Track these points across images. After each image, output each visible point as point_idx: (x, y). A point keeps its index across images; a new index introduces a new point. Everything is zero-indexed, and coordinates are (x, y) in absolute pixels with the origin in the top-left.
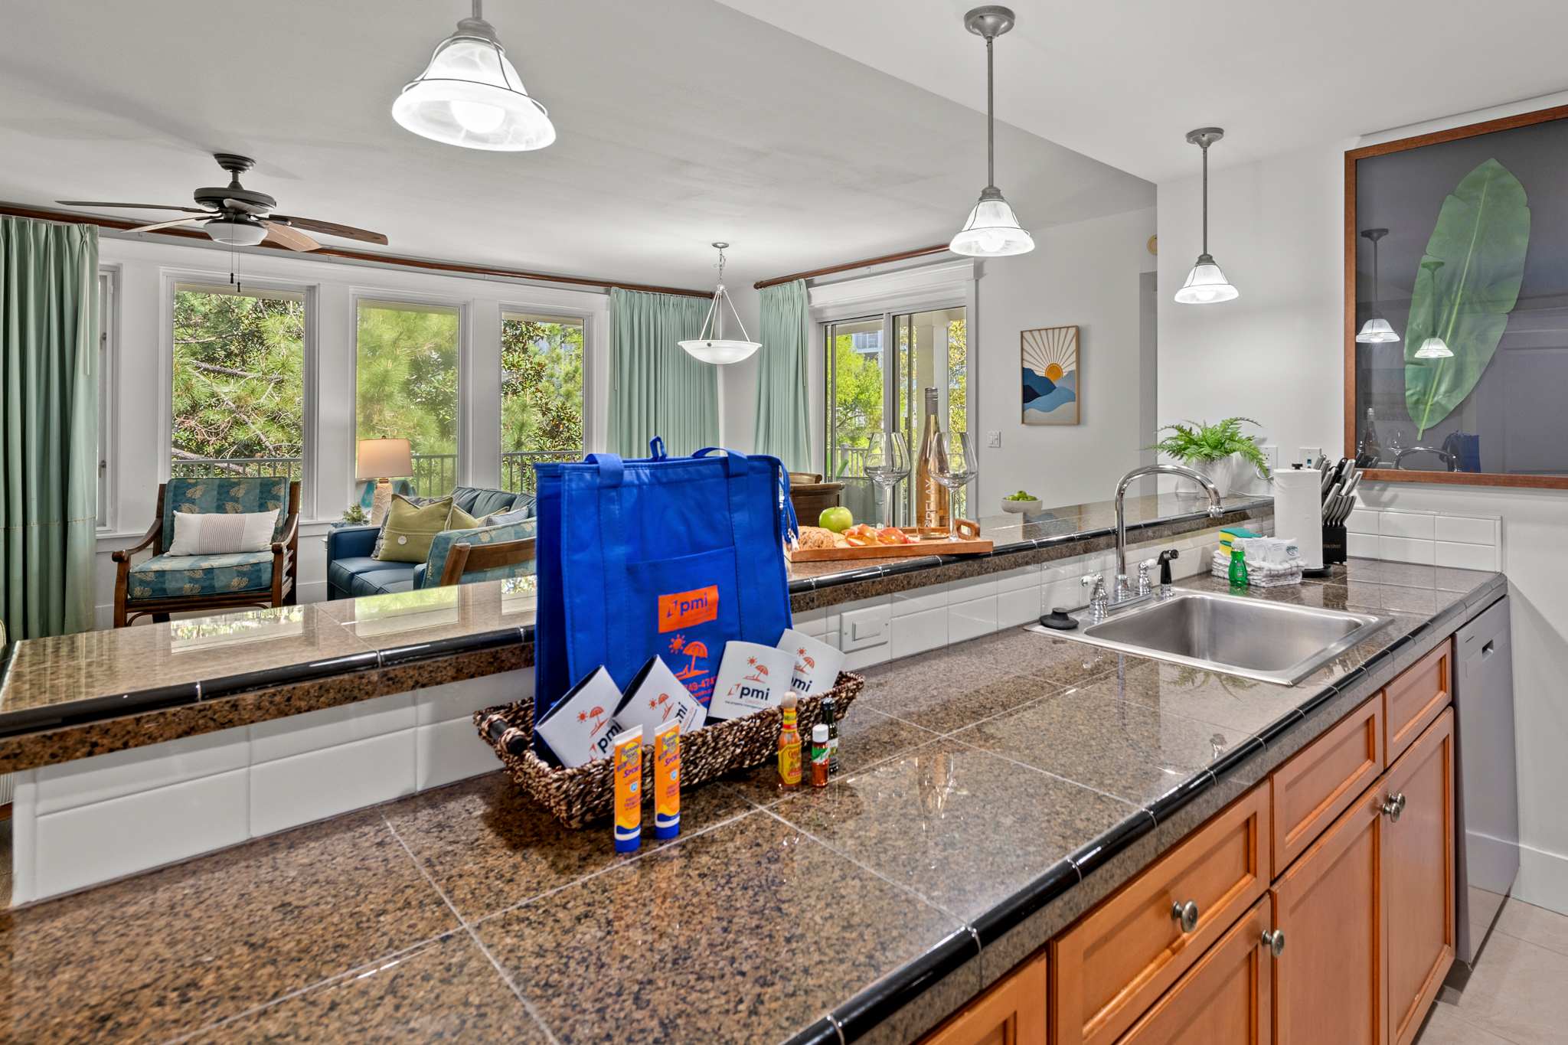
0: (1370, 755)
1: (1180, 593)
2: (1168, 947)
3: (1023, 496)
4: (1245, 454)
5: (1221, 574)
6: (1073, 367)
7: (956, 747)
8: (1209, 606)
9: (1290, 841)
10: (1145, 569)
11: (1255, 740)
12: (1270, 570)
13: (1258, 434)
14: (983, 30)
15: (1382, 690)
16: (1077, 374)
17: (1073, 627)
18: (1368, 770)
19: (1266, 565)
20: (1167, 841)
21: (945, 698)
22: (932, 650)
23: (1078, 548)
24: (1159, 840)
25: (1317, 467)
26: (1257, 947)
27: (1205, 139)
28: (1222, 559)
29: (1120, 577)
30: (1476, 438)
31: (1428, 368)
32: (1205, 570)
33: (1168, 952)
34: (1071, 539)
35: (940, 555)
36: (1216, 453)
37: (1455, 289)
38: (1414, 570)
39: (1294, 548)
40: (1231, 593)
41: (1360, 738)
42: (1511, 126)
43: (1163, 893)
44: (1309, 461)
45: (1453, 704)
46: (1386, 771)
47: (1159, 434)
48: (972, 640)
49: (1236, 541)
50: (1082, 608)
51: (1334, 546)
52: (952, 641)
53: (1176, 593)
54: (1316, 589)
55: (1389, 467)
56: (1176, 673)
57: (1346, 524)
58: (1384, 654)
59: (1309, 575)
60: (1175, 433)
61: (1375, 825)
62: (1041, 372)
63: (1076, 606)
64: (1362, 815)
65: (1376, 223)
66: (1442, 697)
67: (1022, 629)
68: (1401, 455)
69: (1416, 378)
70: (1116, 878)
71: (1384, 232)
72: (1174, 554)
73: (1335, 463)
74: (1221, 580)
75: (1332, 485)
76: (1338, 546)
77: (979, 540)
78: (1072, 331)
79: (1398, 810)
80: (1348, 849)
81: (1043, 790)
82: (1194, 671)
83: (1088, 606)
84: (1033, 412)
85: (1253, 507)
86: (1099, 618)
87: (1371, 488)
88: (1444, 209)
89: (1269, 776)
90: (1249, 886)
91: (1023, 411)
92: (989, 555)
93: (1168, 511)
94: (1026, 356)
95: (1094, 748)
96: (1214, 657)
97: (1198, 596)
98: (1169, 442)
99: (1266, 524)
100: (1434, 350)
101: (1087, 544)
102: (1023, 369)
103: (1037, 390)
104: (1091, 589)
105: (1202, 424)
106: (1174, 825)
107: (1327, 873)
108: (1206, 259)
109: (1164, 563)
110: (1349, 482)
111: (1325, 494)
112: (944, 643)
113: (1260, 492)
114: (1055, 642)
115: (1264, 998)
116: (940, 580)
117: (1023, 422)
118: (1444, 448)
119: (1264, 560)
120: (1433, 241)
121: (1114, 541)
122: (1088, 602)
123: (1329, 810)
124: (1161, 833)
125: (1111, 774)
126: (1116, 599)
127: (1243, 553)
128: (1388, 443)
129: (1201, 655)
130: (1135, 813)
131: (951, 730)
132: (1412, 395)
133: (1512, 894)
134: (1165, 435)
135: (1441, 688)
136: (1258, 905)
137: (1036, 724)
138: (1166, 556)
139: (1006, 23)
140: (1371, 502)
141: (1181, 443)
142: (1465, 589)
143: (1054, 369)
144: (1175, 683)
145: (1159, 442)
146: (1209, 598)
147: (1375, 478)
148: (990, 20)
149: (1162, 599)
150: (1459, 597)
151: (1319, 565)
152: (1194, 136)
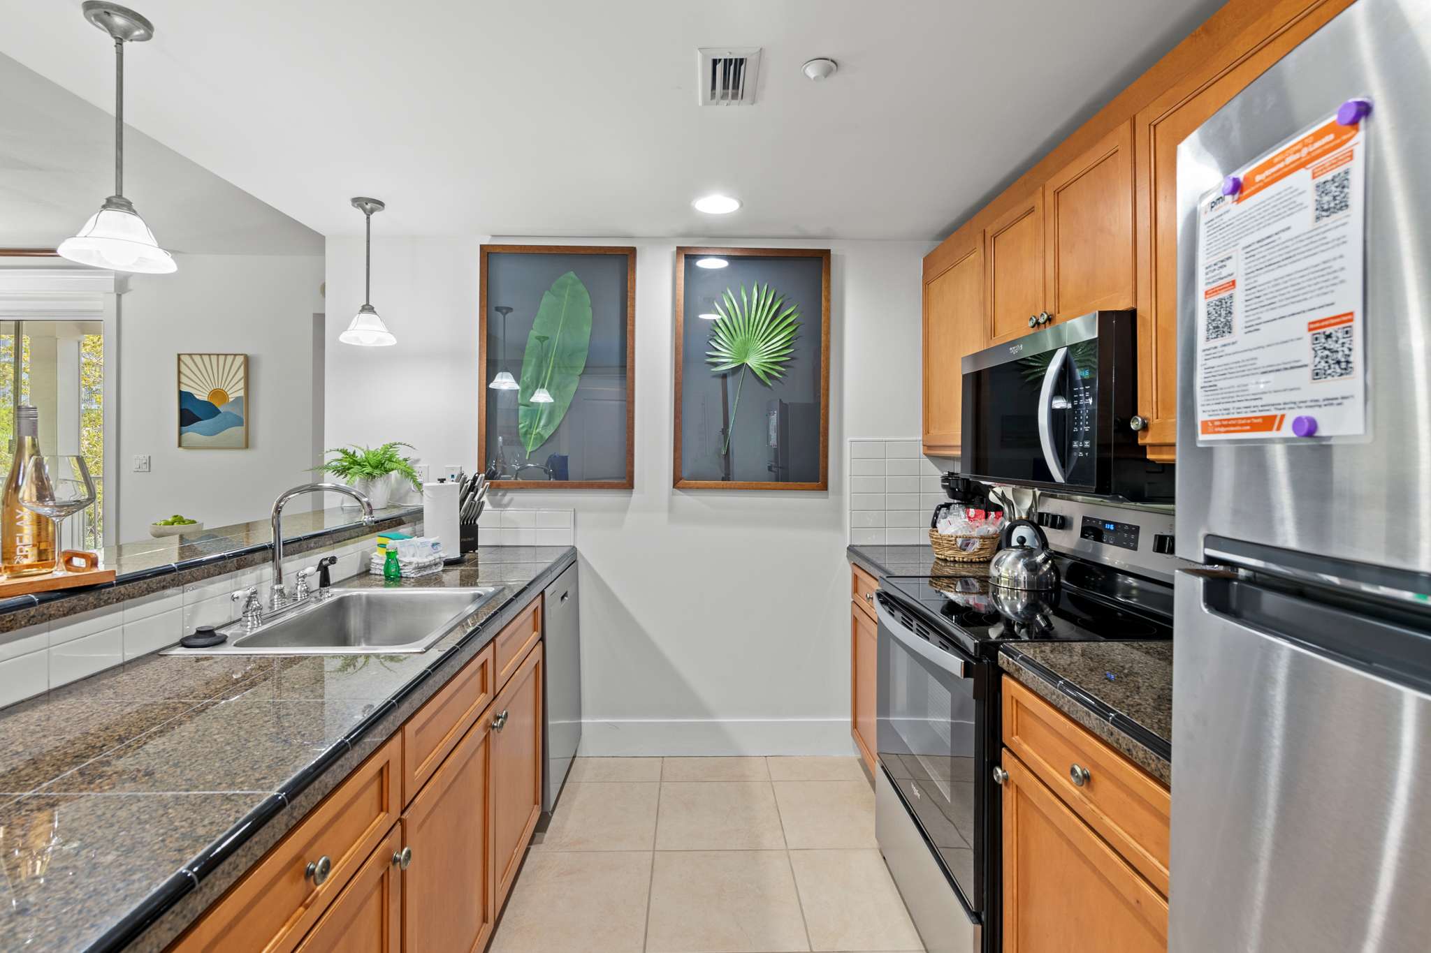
0: (484, 689)
1: (340, 593)
2: (301, 906)
3: (179, 520)
4: (403, 472)
5: (378, 572)
6: (241, 393)
7: (43, 802)
8: (364, 600)
9: (418, 774)
10: (304, 577)
11: (389, 702)
12: (418, 564)
13: (413, 455)
14: (111, 29)
15: (493, 640)
16: (246, 399)
17: (222, 641)
18: (482, 700)
19: (415, 560)
20: (298, 814)
21: (36, 750)
22: (23, 702)
23: (229, 565)
24: (291, 815)
25: (457, 481)
26: (388, 868)
27: (368, 207)
28: (379, 558)
29: (276, 587)
30: (567, 457)
31: (534, 410)
32: (364, 570)
33: (301, 909)
34: (223, 558)
35: (36, 593)
36: (377, 472)
37: (550, 355)
38: (522, 551)
39: (437, 544)
40: (386, 586)
41: (477, 678)
42: (582, 252)
43: (298, 858)
44: (453, 476)
45: (542, 639)
46: (495, 697)
47: (326, 455)
48: (85, 679)
49: (391, 544)
50: (234, 622)
51: (469, 539)
52: (53, 686)
53: (334, 594)
54: (455, 573)
55: (509, 479)
56: (338, 663)
57: (477, 522)
58: (496, 613)
59: (449, 563)
60: (340, 456)
61: (486, 739)
62: (202, 395)
63: (225, 620)
64: (478, 733)
65: (503, 301)
66: (535, 636)
67: (157, 654)
68: (519, 470)
69: (525, 415)
70: (240, 867)
71: (510, 309)
72: (333, 560)
73: (470, 477)
74: (378, 577)
75: (468, 494)
76: (472, 539)
77: (95, 571)
78: (240, 360)
79: (502, 723)
80: (466, 763)
81: (161, 812)
82: (355, 657)
83: (240, 620)
84: (192, 435)
85: (409, 514)
86: (253, 628)
87: (496, 495)
88: (545, 300)
89: (401, 728)
90: (382, 821)
91: (180, 434)
92: (111, 585)
93: (332, 523)
94: (184, 379)
95: (229, 753)
96: (369, 641)
97: (355, 593)
98: (334, 464)
99: (418, 527)
100: (542, 397)
101: (243, 560)
102: (181, 393)
103: (196, 413)
104: (244, 602)
105: (365, 449)
106: (306, 797)
107: (449, 787)
108: (368, 308)
109: (324, 570)
110: (481, 491)
111: (462, 501)
112: (44, 689)
113: (413, 502)
114: (198, 660)
115: (394, 907)
116: (31, 621)
117: (180, 445)
118: (547, 465)
119: (413, 556)
120: (537, 321)
121: (271, 555)
122: (240, 615)
123: (451, 739)
124: (293, 808)
125: (244, 771)
126: (271, 607)
127: (396, 553)
128: (512, 461)
129: (357, 643)
130: (265, 800)
131: (40, 784)
132: (523, 427)
133: (578, 755)
134: (331, 457)
135: (535, 629)
136: (390, 835)
137: (162, 747)
138: (325, 563)
139: (142, 32)
140: (496, 505)
141: (345, 464)
142: (550, 560)
143: (219, 394)
144: (340, 670)
145: (326, 463)
146: (365, 593)
147: (499, 487)
148: (119, 21)
149: (321, 600)
150: (547, 565)
151: (457, 554)
152: (358, 202)
